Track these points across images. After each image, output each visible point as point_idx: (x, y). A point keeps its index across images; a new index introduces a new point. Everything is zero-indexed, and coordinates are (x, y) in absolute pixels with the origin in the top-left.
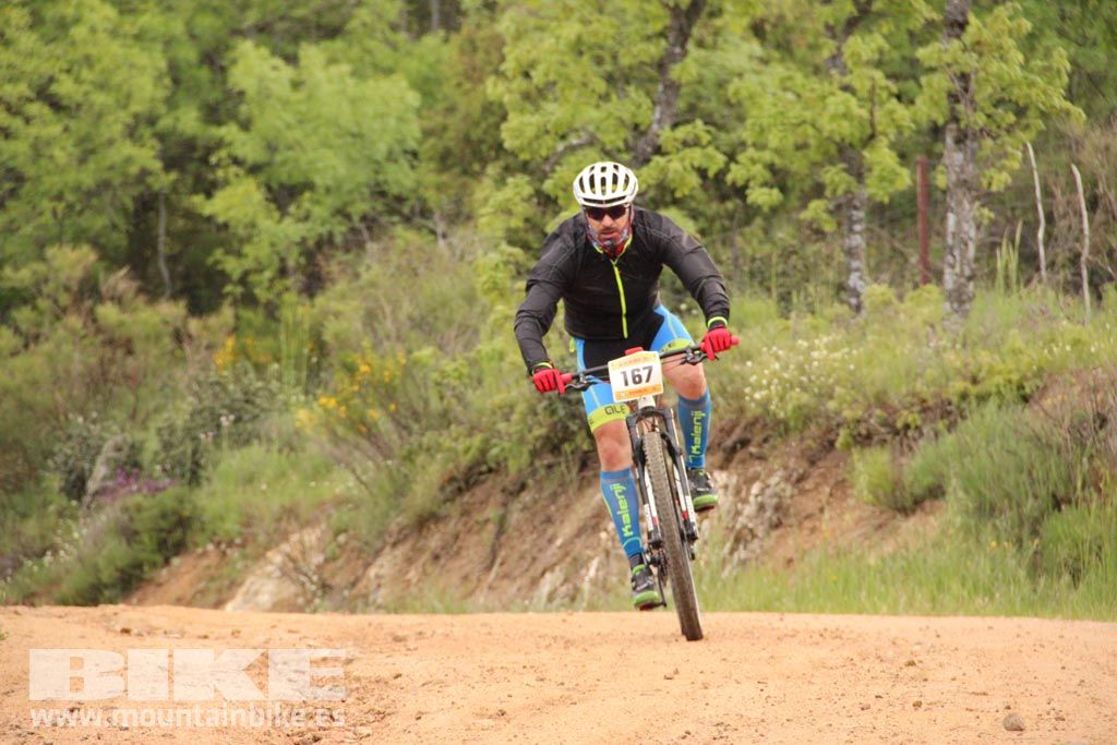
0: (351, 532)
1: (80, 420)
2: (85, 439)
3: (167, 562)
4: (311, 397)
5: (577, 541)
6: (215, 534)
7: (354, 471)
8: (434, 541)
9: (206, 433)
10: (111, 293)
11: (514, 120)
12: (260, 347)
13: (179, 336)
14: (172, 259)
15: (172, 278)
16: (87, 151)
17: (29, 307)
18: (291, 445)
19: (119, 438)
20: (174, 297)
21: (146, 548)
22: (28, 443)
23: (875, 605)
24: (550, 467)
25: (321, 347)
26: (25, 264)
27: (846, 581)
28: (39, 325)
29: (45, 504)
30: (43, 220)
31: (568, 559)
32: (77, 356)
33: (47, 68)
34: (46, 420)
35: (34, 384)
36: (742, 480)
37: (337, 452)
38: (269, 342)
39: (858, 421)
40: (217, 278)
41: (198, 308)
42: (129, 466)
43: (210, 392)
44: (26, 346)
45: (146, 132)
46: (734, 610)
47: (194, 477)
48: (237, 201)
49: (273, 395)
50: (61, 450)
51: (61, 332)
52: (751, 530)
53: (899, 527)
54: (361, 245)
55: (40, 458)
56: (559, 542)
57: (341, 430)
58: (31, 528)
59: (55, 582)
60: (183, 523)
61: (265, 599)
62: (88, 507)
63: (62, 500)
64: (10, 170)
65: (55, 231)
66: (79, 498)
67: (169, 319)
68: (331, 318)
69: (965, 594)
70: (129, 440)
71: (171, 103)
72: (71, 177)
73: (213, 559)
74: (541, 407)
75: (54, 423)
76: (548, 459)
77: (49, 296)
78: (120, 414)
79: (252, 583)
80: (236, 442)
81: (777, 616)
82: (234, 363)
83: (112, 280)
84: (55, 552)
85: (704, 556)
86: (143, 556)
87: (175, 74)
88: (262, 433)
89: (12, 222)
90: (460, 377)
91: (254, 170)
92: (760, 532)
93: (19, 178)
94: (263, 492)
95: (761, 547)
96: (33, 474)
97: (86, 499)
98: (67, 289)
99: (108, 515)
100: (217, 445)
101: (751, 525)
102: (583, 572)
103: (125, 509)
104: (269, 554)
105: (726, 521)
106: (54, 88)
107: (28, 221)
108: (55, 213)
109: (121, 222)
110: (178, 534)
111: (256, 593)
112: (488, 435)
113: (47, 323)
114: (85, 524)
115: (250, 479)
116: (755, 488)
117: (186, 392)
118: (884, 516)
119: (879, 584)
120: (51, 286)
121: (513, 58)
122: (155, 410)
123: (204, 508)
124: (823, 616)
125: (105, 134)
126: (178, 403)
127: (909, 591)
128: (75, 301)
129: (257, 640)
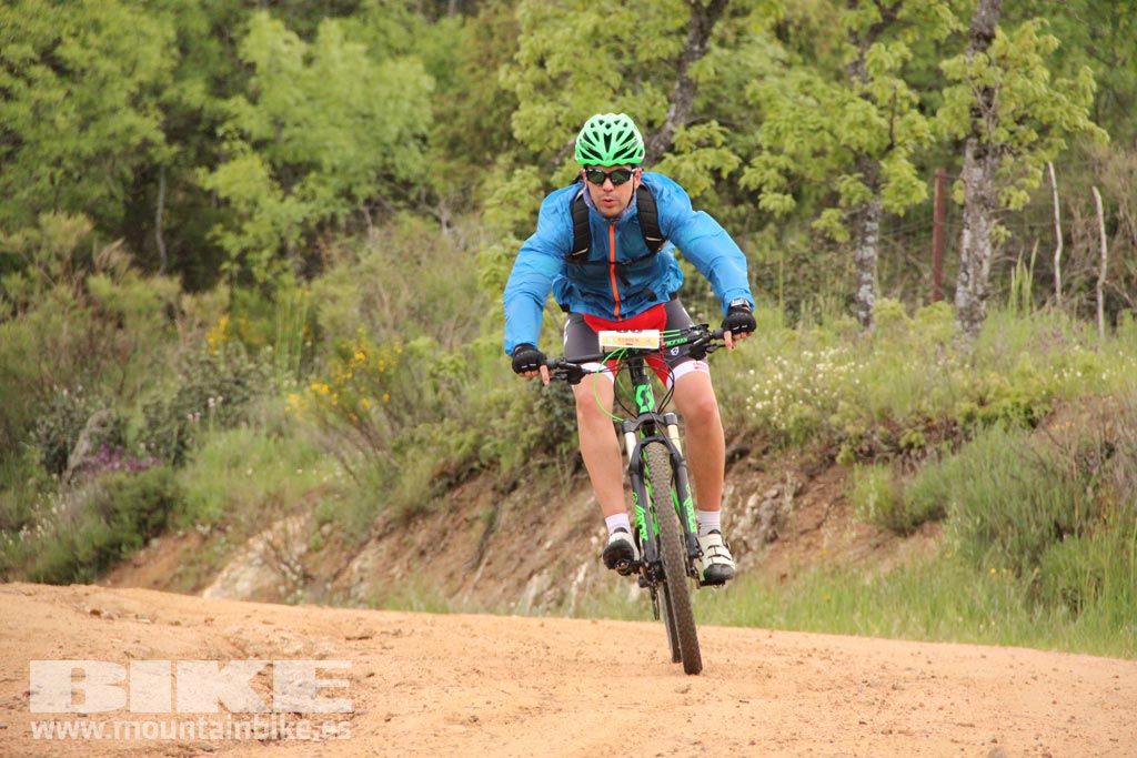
0: (336, 523)
1: (65, 392)
2: (69, 412)
3: (146, 542)
5: (567, 544)
6: (197, 517)
7: (342, 460)
8: (421, 536)
9: (193, 413)
10: (103, 266)
11: (525, 111)
12: (255, 328)
13: (171, 312)
14: (170, 234)
15: (167, 252)
16: (89, 118)
17: (20, 274)
18: (279, 431)
19: (104, 414)
20: (169, 272)
21: (126, 527)
22: (11, 414)
23: (867, 627)
24: (543, 466)
25: (315, 331)
26: (18, 231)
27: (840, 600)
28: (29, 292)
29: (25, 477)
30: (40, 185)
31: (557, 563)
32: (65, 326)
33: (50, 32)
34: (32, 391)
35: (21, 353)
36: (739, 489)
37: (325, 439)
38: (263, 323)
39: (861, 438)
40: (215, 254)
41: (193, 285)
42: (113, 442)
43: (200, 371)
44: (14, 314)
45: (151, 102)
46: (724, 625)
47: (179, 460)
48: (240, 176)
49: (264, 378)
50: (43, 423)
51: (50, 301)
52: (745, 543)
53: (897, 548)
54: (363, 229)
55: (23, 429)
56: (548, 545)
57: (331, 418)
58: (8, 501)
59: (29, 557)
60: (165, 504)
61: (244, 586)
62: (69, 483)
63: (44, 475)
64: (7, 132)
65: (52, 197)
66: (60, 473)
67: (162, 294)
68: (329, 302)
69: (960, 619)
70: (114, 416)
71: (178, 74)
72: (71, 144)
73: (193, 544)
74: (536, 406)
75: (38, 393)
76: (541, 459)
77: (40, 264)
78: (107, 389)
79: (233, 570)
80: (224, 424)
81: (766, 632)
82: (226, 343)
83: (106, 251)
84: (32, 527)
86: (125, 535)
87: (184, 44)
88: (251, 416)
89: (7, 186)
90: (456, 370)
91: (259, 145)
92: (755, 545)
93: (18, 142)
94: (249, 477)
95: (755, 561)
96: (14, 446)
97: (68, 474)
98: (59, 257)
99: (88, 491)
100: (204, 426)
101: (745, 538)
102: (571, 576)
103: (105, 487)
104: (251, 541)
106: (59, 51)
107: (23, 187)
108: (52, 182)
109: (119, 191)
110: (159, 514)
111: (236, 581)
112: (482, 431)
113: (37, 292)
114: (64, 500)
115: (235, 463)
116: (752, 501)
117: (175, 370)
118: (882, 536)
119: (873, 605)
120: (43, 254)
121: (527, 46)
122: (142, 387)
123: (187, 490)
124: (814, 635)
125: (109, 101)
126: (167, 380)
127: (903, 613)
128: (66, 271)
129: (230, 630)
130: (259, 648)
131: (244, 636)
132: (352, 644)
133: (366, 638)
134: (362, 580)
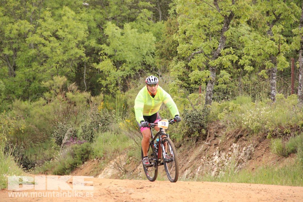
0: (133, 157)
1: (61, 123)
2: (62, 129)
3: (83, 163)
4: (123, 119)
5: (195, 161)
6: (97, 156)
7: (134, 140)
9: (95, 128)
10: (70, 89)
11: (181, 46)
12: (110, 105)
13: (88, 101)
14: (87, 80)
15: (87, 86)
16: (65, 50)
17: (48, 92)
18: (118, 132)
19: (71, 129)
20: (87, 91)
21: (78, 159)
22: (47, 129)
23: (276, 182)
24: (188, 140)
25: (126, 106)
26: (48, 81)
27: (269, 175)
28: (51, 97)
29: (51, 146)
30: (53, 69)
31: (192, 166)
32: (61, 106)
33: (55, 28)
34: (52, 123)
35: (49, 113)
36: (240, 146)
37: (130, 135)
38: (112, 104)
39: (273, 131)
40: (99, 86)
41: (93, 94)
42: (74, 136)
43: (96, 117)
44: (47, 103)
45: (82, 46)
46: (237, 182)
47: (91, 141)
48: (105, 65)
49: (113, 118)
50: (56, 132)
51: (57, 99)
52: (242, 160)
53: (284, 160)
54: (138, 78)
55: (50, 133)
56: (190, 161)
57: (131, 129)
58: (47, 152)
59: (53, 167)
60: (88, 152)
61: (109, 174)
62: (63, 147)
63: (56, 146)
64: (44, 55)
65: (56, 72)
66: (60, 145)
67: (86, 97)
68: (129, 98)
69: (302, 180)
70: (74, 130)
71: (88, 38)
72: (61, 58)
73: (96, 162)
74: (186, 124)
75: (54, 124)
76: (187, 138)
77: (54, 89)
78: (72, 123)
79: (106, 170)
80: (103, 131)
81: (249, 184)
82: (103, 109)
83: (71, 86)
84: (54, 159)
85: (230, 167)
86: (78, 161)
87: (90, 30)
88: (110, 129)
89: (45, 69)
90: (164, 115)
91: (110, 57)
92: (245, 160)
93: (47, 57)
94: (110, 145)
95: (245, 165)
96: (48, 137)
97: (62, 145)
98: (59, 88)
99: (68, 150)
100: (98, 132)
101: (242, 159)
102: (196, 170)
103: (72, 148)
104: (111, 162)
105: (236, 157)
106: (57, 33)
107: (49, 69)
108: (56, 68)
109: (74, 71)
110: (87, 155)
111: (107, 173)
112: (171, 131)
113: (53, 97)
114: (62, 152)
115: (106, 141)
116: (244, 149)
117: (90, 117)
118: (279, 157)
119: (277, 176)
120: (54, 87)
121: (181, 29)
122: (81, 122)
123: (94, 149)
124: (262, 185)
125: (71, 46)
126: (88, 119)
127: (286, 179)
128: (61, 91)
129: (106, 187)
130: (114, 192)
131: (110, 188)
132: (138, 190)
133: (142, 188)
134: (140, 172)
